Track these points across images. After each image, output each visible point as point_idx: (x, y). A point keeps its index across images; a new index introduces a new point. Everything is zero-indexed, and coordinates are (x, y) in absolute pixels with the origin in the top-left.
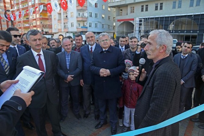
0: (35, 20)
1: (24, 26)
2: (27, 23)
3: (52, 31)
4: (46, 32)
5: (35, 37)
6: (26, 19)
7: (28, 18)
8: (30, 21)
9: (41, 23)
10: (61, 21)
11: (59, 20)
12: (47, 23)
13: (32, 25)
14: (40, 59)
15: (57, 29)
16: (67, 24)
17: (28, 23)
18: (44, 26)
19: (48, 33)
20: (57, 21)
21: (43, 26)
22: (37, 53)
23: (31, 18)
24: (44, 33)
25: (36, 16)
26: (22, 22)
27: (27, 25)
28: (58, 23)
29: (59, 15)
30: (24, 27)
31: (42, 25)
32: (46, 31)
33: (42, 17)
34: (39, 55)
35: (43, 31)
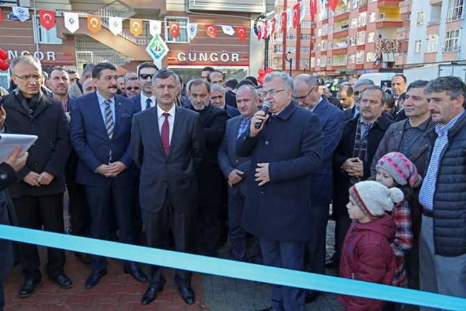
0: (365, 28)
1: (335, 48)
2: (342, 39)
3: (404, 59)
4: (390, 64)
5: (164, 82)
6: (341, 30)
7: (346, 26)
8: (350, 33)
9: (380, 36)
10: (438, 30)
11: (433, 26)
12: (396, 35)
13: (353, 45)
14: (166, 123)
15: (422, 55)
16: (457, 36)
17: (344, 39)
18: (385, 47)
19: (394, 67)
20: (424, 28)
21: (384, 45)
22: (164, 112)
23: (354, 25)
24: (384, 66)
25: (368, 18)
26: (330, 37)
27: (342, 45)
28: (428, 34)
29: (435, 7)
30: (334, 50)
31: (381, 43)
32: (391, 60)
33: (383, 19)
34: (166, 115)
35: (380, 59)
